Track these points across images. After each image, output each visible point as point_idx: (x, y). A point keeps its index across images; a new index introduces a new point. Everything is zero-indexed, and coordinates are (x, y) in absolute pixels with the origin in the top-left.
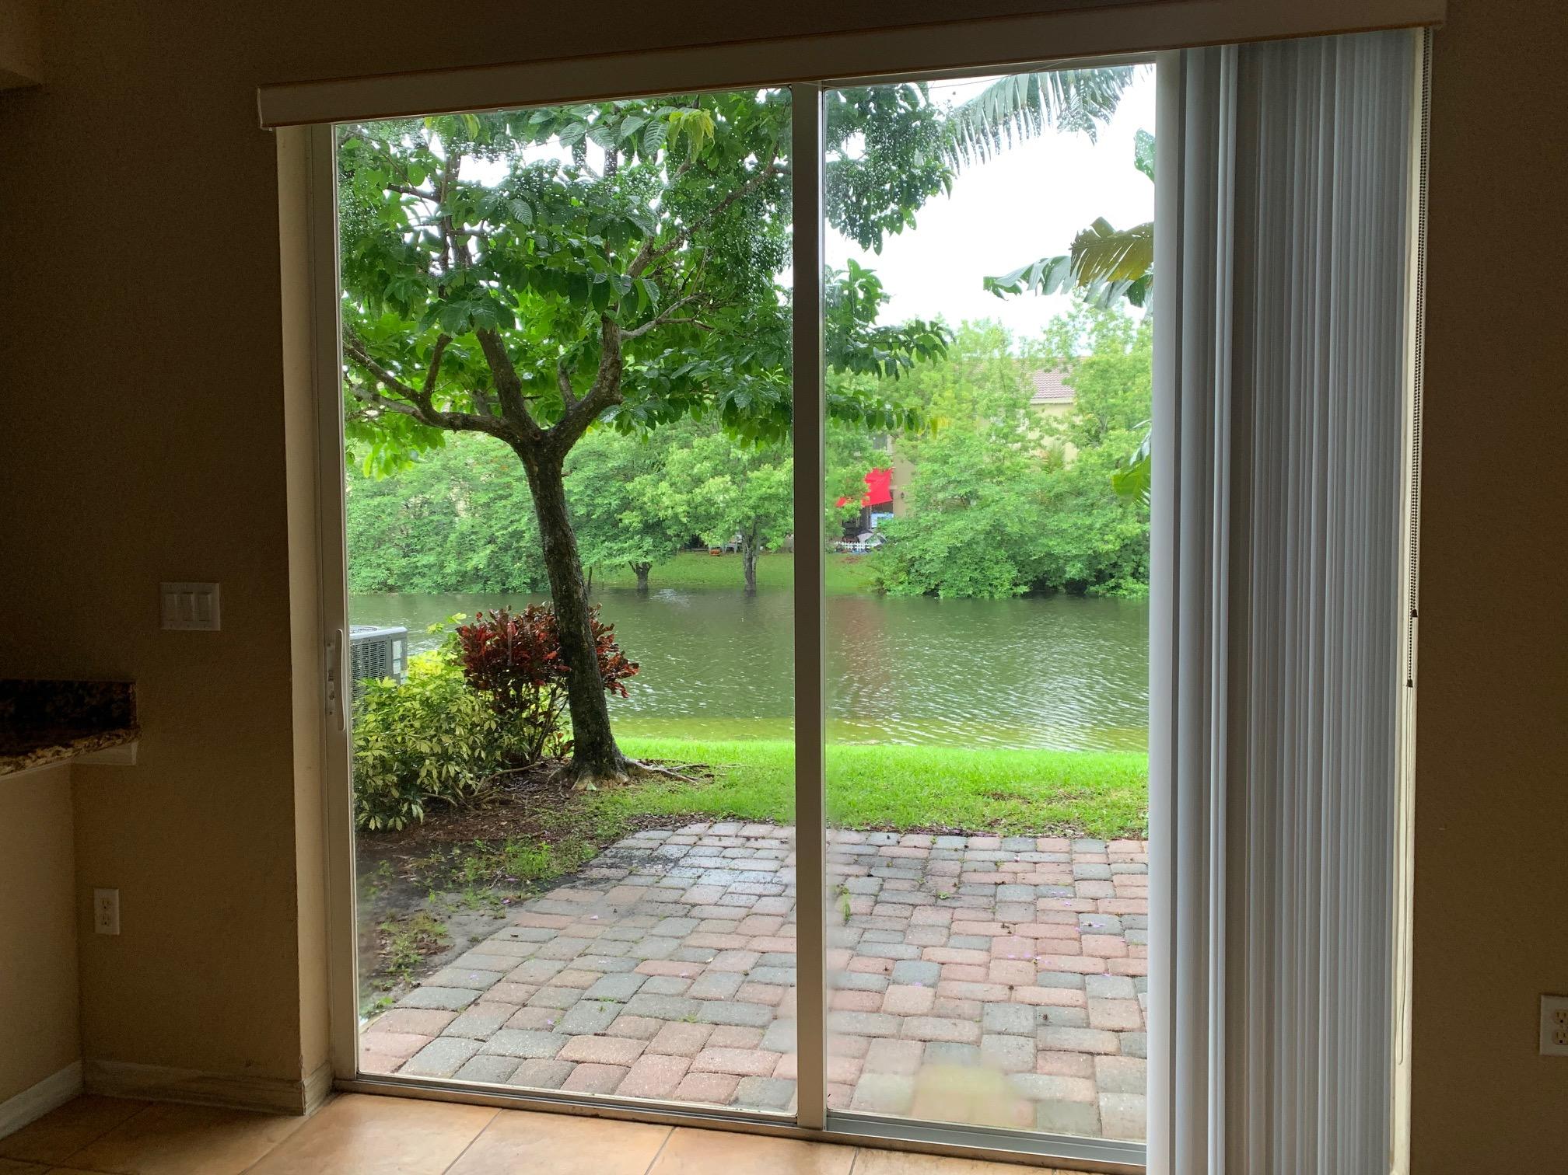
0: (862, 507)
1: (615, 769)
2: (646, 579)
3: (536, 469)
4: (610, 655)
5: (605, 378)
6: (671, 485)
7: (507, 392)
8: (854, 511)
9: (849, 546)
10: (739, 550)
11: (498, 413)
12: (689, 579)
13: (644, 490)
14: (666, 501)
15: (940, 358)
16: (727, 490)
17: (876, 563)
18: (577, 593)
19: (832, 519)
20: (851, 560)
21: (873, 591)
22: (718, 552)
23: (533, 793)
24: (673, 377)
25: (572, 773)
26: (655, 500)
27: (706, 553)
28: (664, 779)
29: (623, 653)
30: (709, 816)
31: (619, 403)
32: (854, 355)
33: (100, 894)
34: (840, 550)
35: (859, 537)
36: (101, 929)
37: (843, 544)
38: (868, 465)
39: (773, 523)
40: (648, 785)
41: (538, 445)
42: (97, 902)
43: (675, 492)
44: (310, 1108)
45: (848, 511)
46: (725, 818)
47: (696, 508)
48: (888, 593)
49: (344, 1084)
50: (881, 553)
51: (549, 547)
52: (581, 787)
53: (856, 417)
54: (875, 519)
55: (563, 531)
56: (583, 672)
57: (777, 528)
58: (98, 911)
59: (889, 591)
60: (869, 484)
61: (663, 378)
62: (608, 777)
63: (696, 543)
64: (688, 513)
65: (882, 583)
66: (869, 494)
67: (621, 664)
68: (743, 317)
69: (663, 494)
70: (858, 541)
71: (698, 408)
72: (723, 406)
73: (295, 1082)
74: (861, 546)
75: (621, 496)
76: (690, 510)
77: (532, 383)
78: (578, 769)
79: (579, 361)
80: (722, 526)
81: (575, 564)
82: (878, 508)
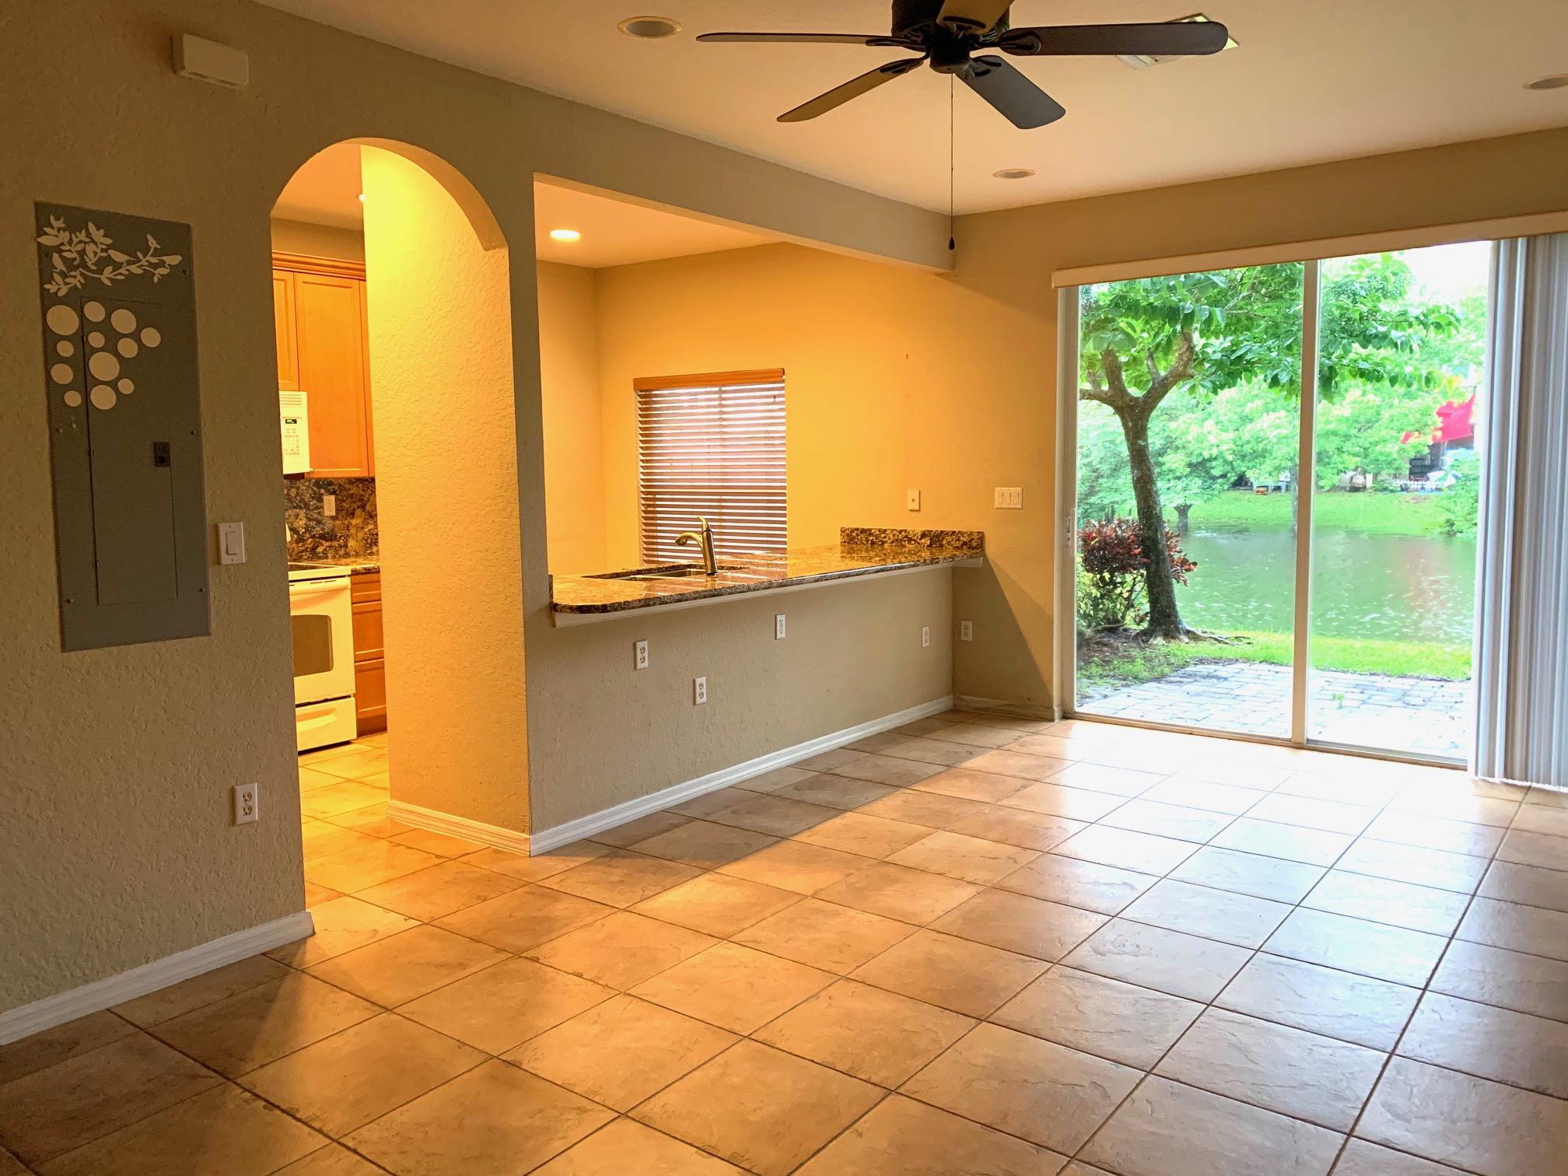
0: (1431, 443)
1: (1179, 633)
2: (1187, 517)
3: (1130, 424)
4: (1176, 556)
5: (1182, 360)
6: (1217, 423)
7: (1113, 372)
8: (1421, 448)
9: (1413, 485)
10: (1287, 488)
11: (1105, 387)
12: (1230, 518)
13: (1188, 428)
14: (1212, 439)
15: (1454, 332)
16: (1278, 427)
17: (1445, 503)
18: (1155, 509)
19: (1395, 456)
20: (1417, 500)
21: (1441, 533)
22: (1264, 490)
23: (1122, 643)
24: (1232, 358)
25: (1147, 634)
26: (1200, 440)
27: (1251, 492)
28: (1215, 642)
29: (1185, 555)
30: (1248, 660)
31: (1192, 377)
32: (1376, 336)
33: (963, 623)
34: (1404, 489)
35: (1429, 474)
36: (963, 638)
37: (1409, 483)
38: (1440, 397)
39: (1327, 460)
40: (1201, 644)
41: (1132, 408)
42: (962, 627)
43: (1222, 430)
44: (1056, 721)
45: (1414, 447)
46: (1261, 662)
47: (1242, 446)
48: (1458, 535)
49: (1069, 715)
50: (1453, 493)
51: (1137, 477)
52: (1155, 642)
53: (1379, 379)
54: (1449, 457)
55: (1147, 467)
56: (1157, 564)
57: (1332, 466)
58: (963, 631)
59: (1461, 532)
60: (1441, 419)
61: (1224, 358)
62: (1174, 638)
63: (1241, 482)
64: (1234, 451)
65: (1452, 525)
66: (1441, 429)
67: (1184, 562)
68: (1287, 310)
69: (1209, 433)
70: (1428, 479)
71: (1250, 374)
72: (1269, 380)
73: (1051, 708)
74: (1429, 485)
75: (1165, 436)
76: (1236, 448)
77: (1127, 363)
78: (1153, 631)
79: (1162, 348)
80: (1268, 464)
81: (1155, 489)
82: (1455, 444)
